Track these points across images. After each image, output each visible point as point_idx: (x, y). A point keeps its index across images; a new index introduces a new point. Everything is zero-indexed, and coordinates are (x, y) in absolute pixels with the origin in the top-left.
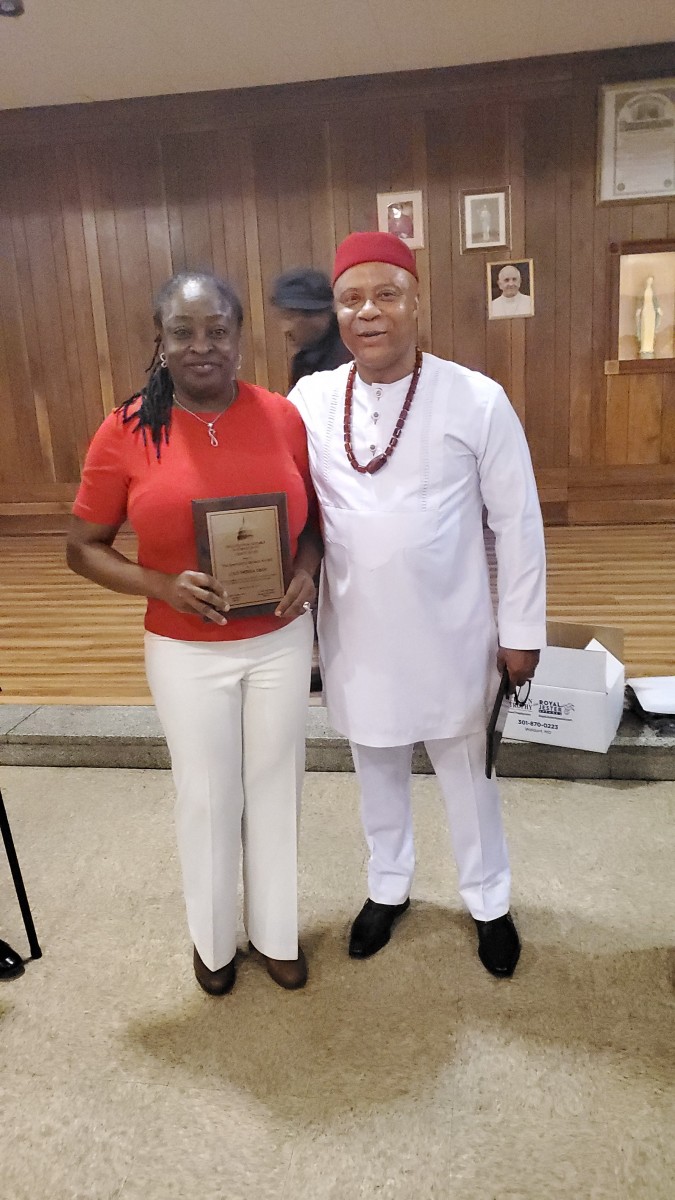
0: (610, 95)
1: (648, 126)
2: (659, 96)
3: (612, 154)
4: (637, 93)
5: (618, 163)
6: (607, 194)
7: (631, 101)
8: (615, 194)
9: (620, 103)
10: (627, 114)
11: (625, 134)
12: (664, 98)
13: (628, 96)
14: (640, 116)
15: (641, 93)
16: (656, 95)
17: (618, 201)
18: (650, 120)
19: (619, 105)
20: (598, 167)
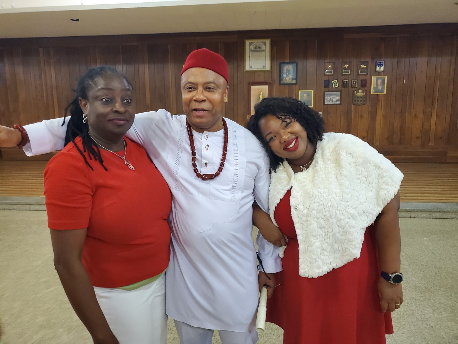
0: (247, 42)
1: (258, 51)
2: (261, 43)
3: (249, 58)
4: (255, 42)
5: (250, 60)
6: (247, 68)
7: (253, 44)
8: (249, 69)
9: (250, 44)
10: (252, 47)
11: (252, 53)
12: (262, 44)
13: (252, 43)
14: (256, 48)
15: (256, 42)
16: (259, 43)
17: (250, 71)
18: (259, 49)
19: (250, 45)
20: (245, 61)
